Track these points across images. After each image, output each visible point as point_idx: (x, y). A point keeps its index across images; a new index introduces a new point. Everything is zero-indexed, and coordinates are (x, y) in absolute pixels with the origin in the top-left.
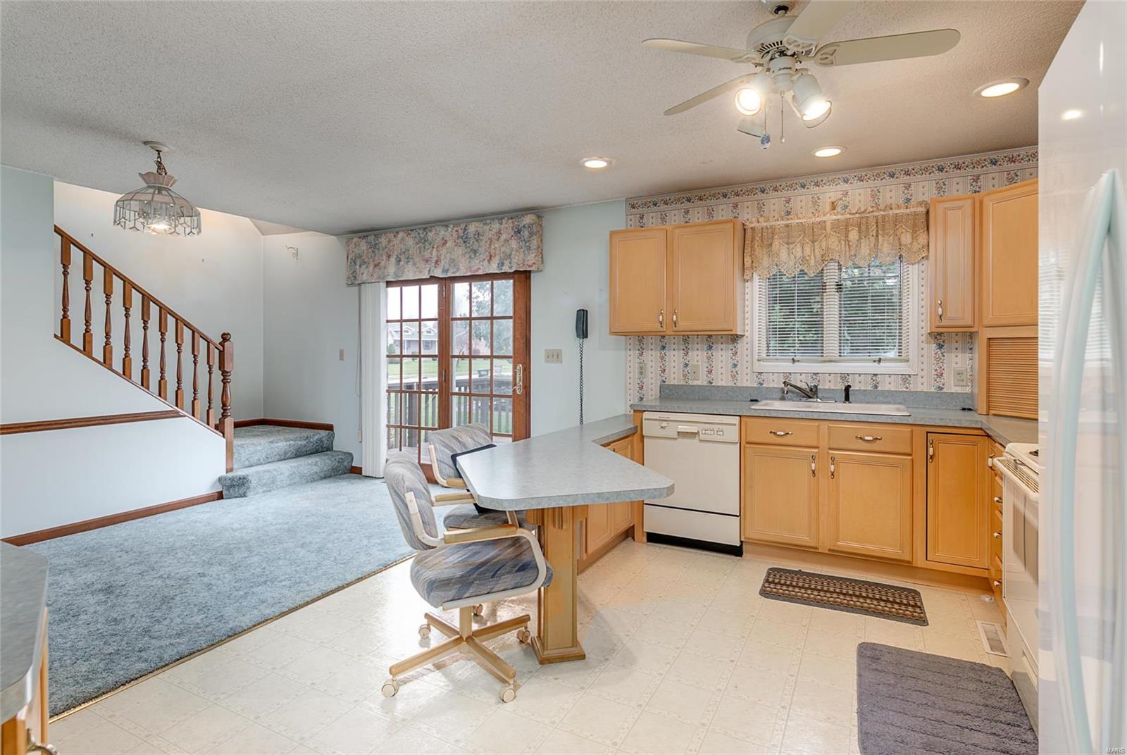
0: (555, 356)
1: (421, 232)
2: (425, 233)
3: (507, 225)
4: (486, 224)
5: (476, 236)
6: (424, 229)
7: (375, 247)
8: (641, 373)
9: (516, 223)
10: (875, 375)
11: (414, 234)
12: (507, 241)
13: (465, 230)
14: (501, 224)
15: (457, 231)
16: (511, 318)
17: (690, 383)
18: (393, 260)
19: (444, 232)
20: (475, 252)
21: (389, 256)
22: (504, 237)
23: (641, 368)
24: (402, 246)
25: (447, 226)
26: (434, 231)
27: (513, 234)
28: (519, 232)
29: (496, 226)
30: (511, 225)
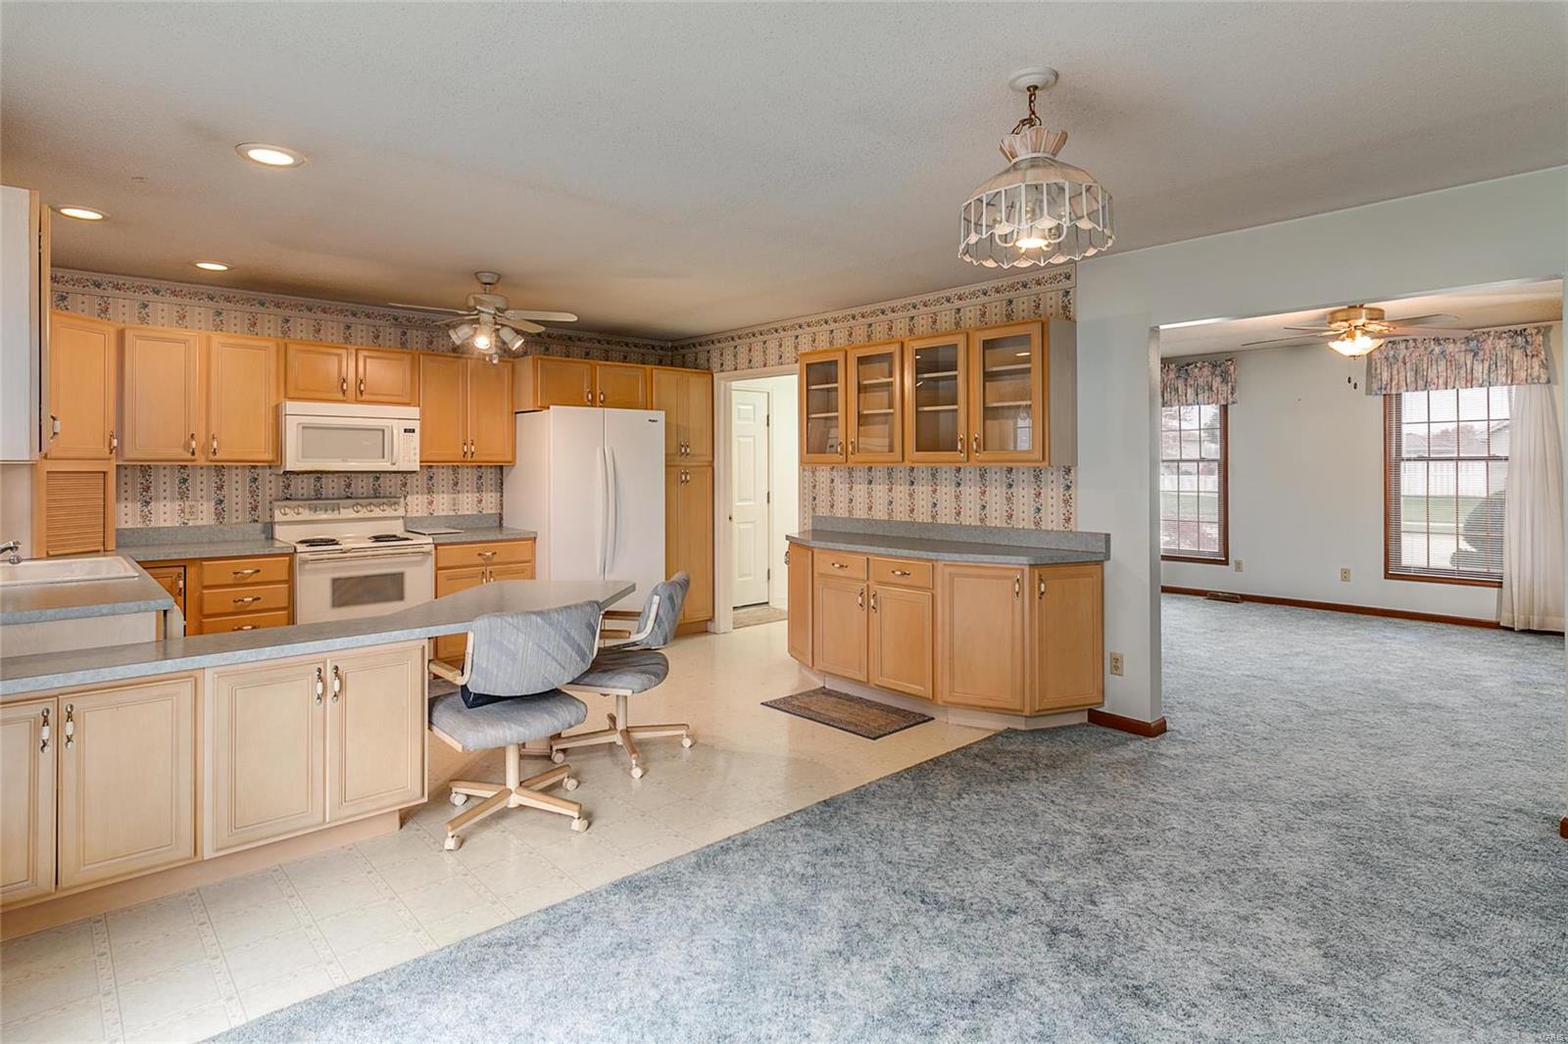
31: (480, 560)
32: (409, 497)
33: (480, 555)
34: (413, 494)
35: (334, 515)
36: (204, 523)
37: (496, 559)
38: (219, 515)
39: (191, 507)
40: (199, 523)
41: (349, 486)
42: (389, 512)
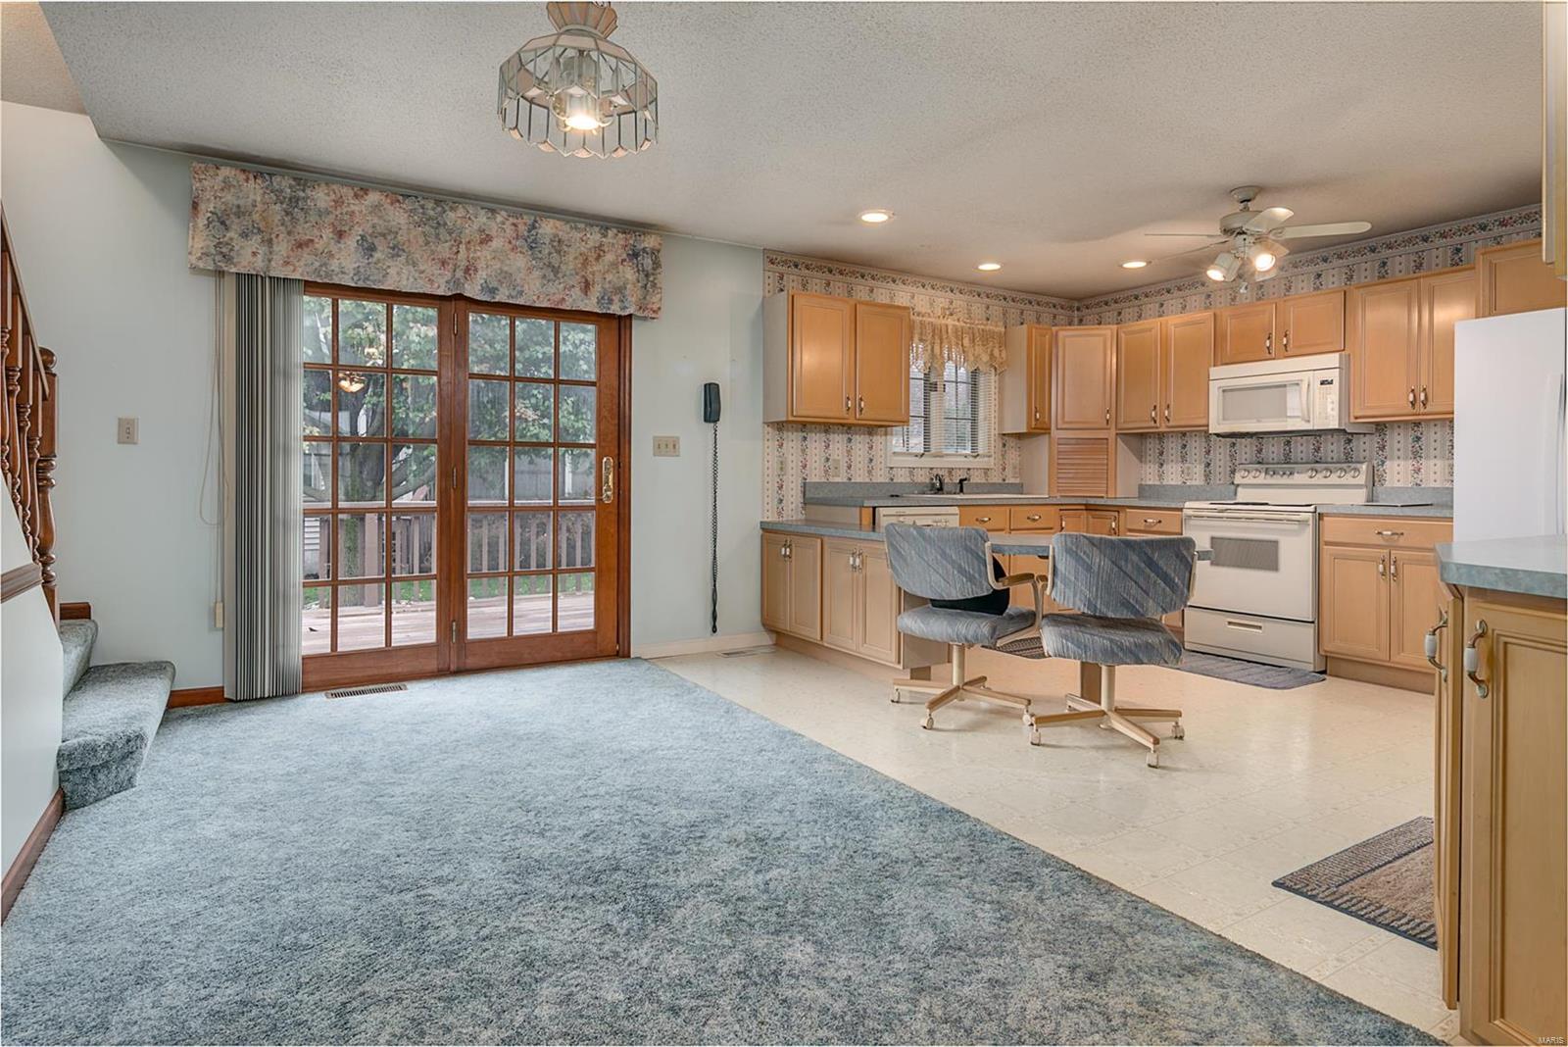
0: (671, 446)
1: (430, 205)
2: (439, 209)
3: (615, 240)
4: (576, 228)
5: (555, 244)
6: (438, 202)
7: (293, 204)
8: (782, 469)
9: (631, 242)
10: (969, 469)
11: (408, 204)
12: (614, 265)
13: (534, 227)
14: (605, 236)
15: (514, 225)
16: (593, 384)
17: (831, 480)
18: (351, 242)
19: (485, 219)
20: (556, 271)
21: (340, 235)
22: (609, 257)
23: (782, 463)
24: (376, 221)
25: (493, 211)
26: (461, 212)
27: (624, 256)
28: (635, 255)
29: (594, 237)
30: (622, 242)
31: (1379, 540)
32: (1387, 463)
33: (1379, 533)
34: (1392, 459)
35: (1285, 480)
36: (1197, 483)
37: (1402, 541)
38: (1207, 476)
39: (1188, 468)
40: (1194, 483)
41: (1317, 450)
42: (1348, 479)
